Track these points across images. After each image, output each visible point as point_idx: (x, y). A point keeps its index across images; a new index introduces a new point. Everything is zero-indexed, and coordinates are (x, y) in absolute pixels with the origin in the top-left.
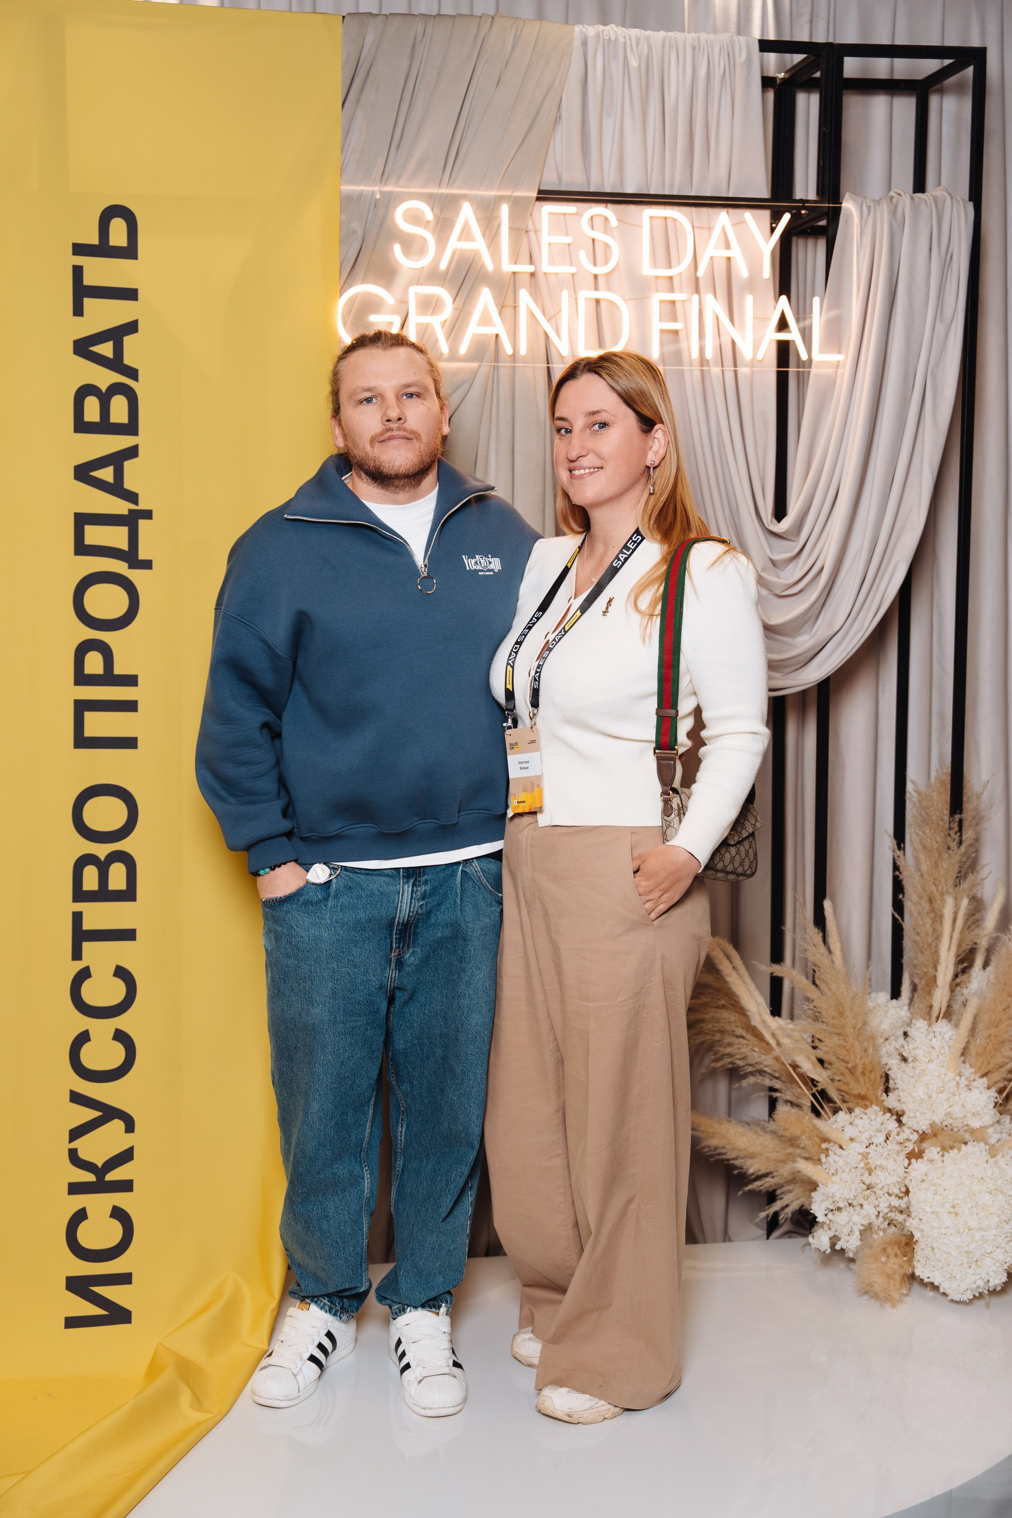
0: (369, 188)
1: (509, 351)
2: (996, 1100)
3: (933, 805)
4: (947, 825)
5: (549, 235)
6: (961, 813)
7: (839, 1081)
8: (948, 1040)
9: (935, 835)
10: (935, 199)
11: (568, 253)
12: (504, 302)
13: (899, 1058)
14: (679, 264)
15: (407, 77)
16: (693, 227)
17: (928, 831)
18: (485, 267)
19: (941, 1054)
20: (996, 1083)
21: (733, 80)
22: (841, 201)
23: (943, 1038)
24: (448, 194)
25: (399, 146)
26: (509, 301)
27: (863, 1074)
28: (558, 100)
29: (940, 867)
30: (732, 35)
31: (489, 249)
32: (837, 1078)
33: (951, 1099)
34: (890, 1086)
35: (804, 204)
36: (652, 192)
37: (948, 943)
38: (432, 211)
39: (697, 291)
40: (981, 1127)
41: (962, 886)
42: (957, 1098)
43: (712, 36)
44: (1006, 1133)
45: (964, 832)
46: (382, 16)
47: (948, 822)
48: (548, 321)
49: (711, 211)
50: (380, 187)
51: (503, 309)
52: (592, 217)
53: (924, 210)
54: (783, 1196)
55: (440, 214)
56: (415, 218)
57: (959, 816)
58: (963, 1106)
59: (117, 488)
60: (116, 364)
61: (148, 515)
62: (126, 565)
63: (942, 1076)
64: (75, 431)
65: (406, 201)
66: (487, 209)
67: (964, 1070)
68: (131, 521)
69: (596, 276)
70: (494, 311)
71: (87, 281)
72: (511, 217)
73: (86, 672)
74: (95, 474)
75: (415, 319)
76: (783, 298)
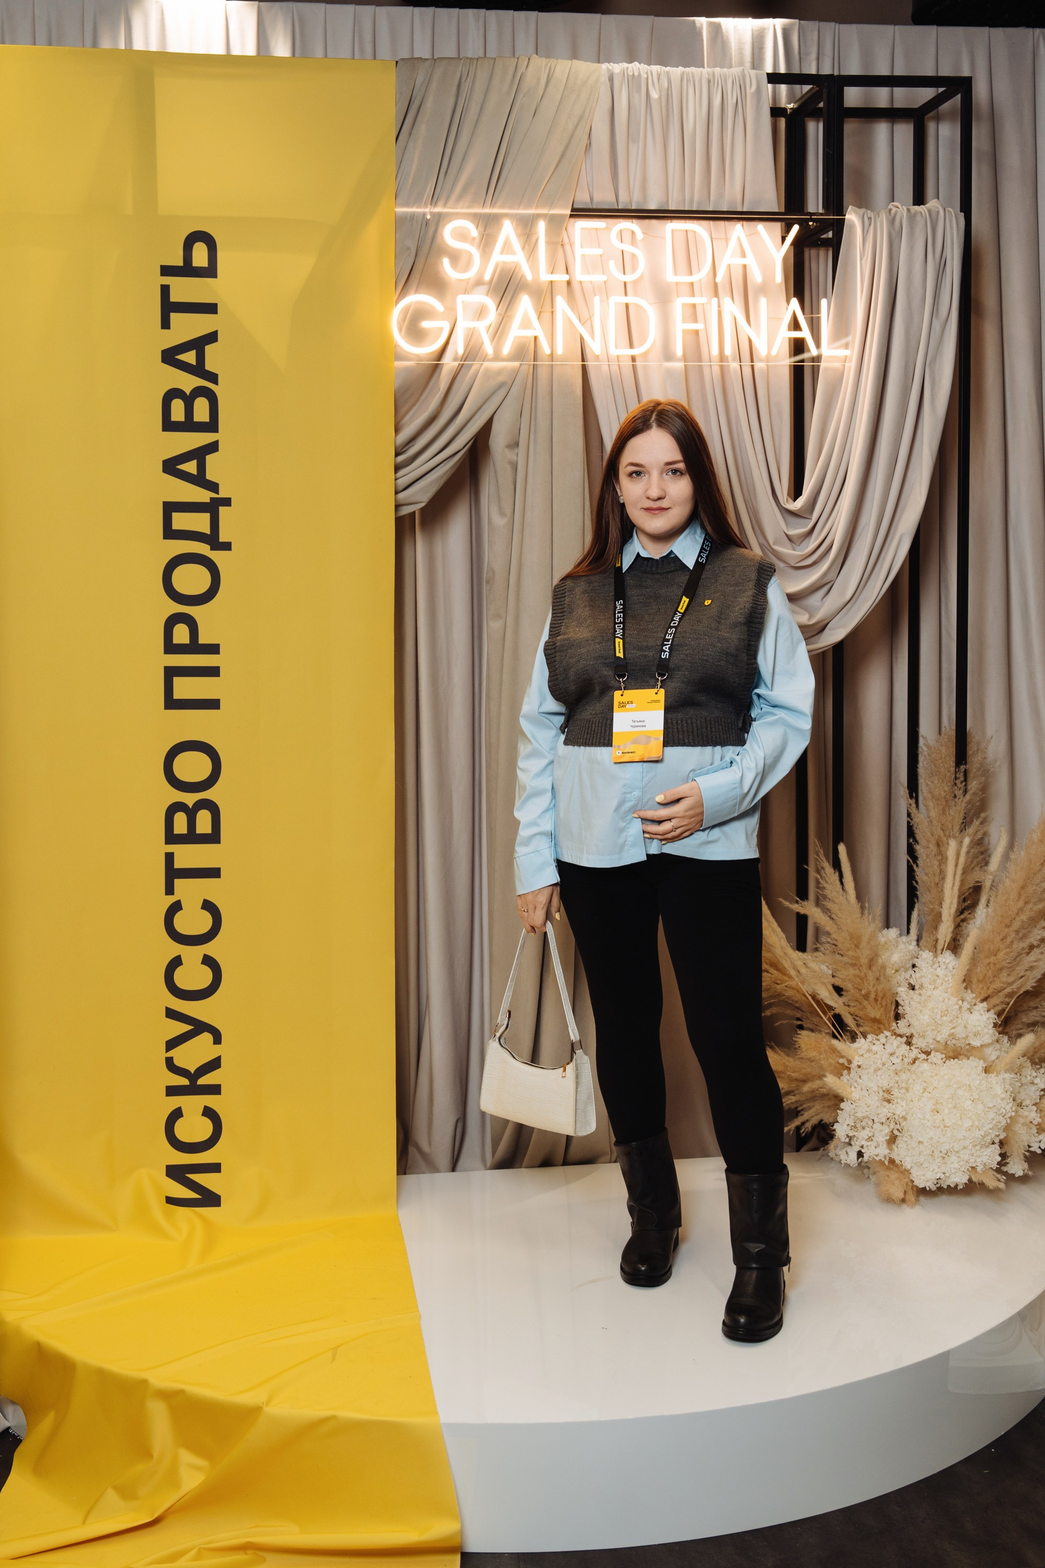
0: (421, 210)
1: (548, 351)
2: (995, 1021)
3: (941, 758)
4: (954, 776)
5: (582, 247)
6: (966, 764)
7: (854, 1006)
8: (951, 969)
9: (943, 785)
10: (930, 211)
11: (599, 264)
12: (541, 308)
13: (908, 986)
14: (699, 271)
15: (454, 112)
16: (712, 238)
17: (936, 782)
18: (525, 277)
19: (945, 982)
20: (995, 1006)
21: (744, 108)
22: (844, 214)
23: (946, 968)
24: (491, 213)
25: (446, 172)
26: (547, 307)
27: (876, 1000)
28: (588, 129)
29: (948, 814)
30: (743, 70)
31: (528, 261)
32: (852, 1004)
33: (954, 1022)
34: (899, 1012)
35: (811, 217)
36: (672, 207)
37: (952, 882)
38: (477, 229)
39: (716, 294)
40: (982, 1046)
41: (967, 831)
42: (960, 1021)
43: (725, 70)
44: (1004, 1051)
45: (969, 783)
46: (430, 60)
47: (954, 773)
48: (582, 325)
49: (727, 223)
50: (430, 209)
51: (542, 314)
52: (621, 230)
53: (920, 221)
54: (802, 1112)
55: (484, 231)
56: (462, 236)
57: (965, 767)
58: (965, 1027)
59: (200, 480)
60: (199, 370)
61: (227, 502)
62: (208, 547)
63: (946, 1001)
64: (163, 430)
65: (454, 220)
66: (526, 226)
67: (965, 995)
68: (213, 508)
69: (625, 283)
70: (533, 316)
71: (174, 298)
72: (548, 233)
73: (174, 642)
74: (181, 467)
75: (462, 325)
76: (794, 300)
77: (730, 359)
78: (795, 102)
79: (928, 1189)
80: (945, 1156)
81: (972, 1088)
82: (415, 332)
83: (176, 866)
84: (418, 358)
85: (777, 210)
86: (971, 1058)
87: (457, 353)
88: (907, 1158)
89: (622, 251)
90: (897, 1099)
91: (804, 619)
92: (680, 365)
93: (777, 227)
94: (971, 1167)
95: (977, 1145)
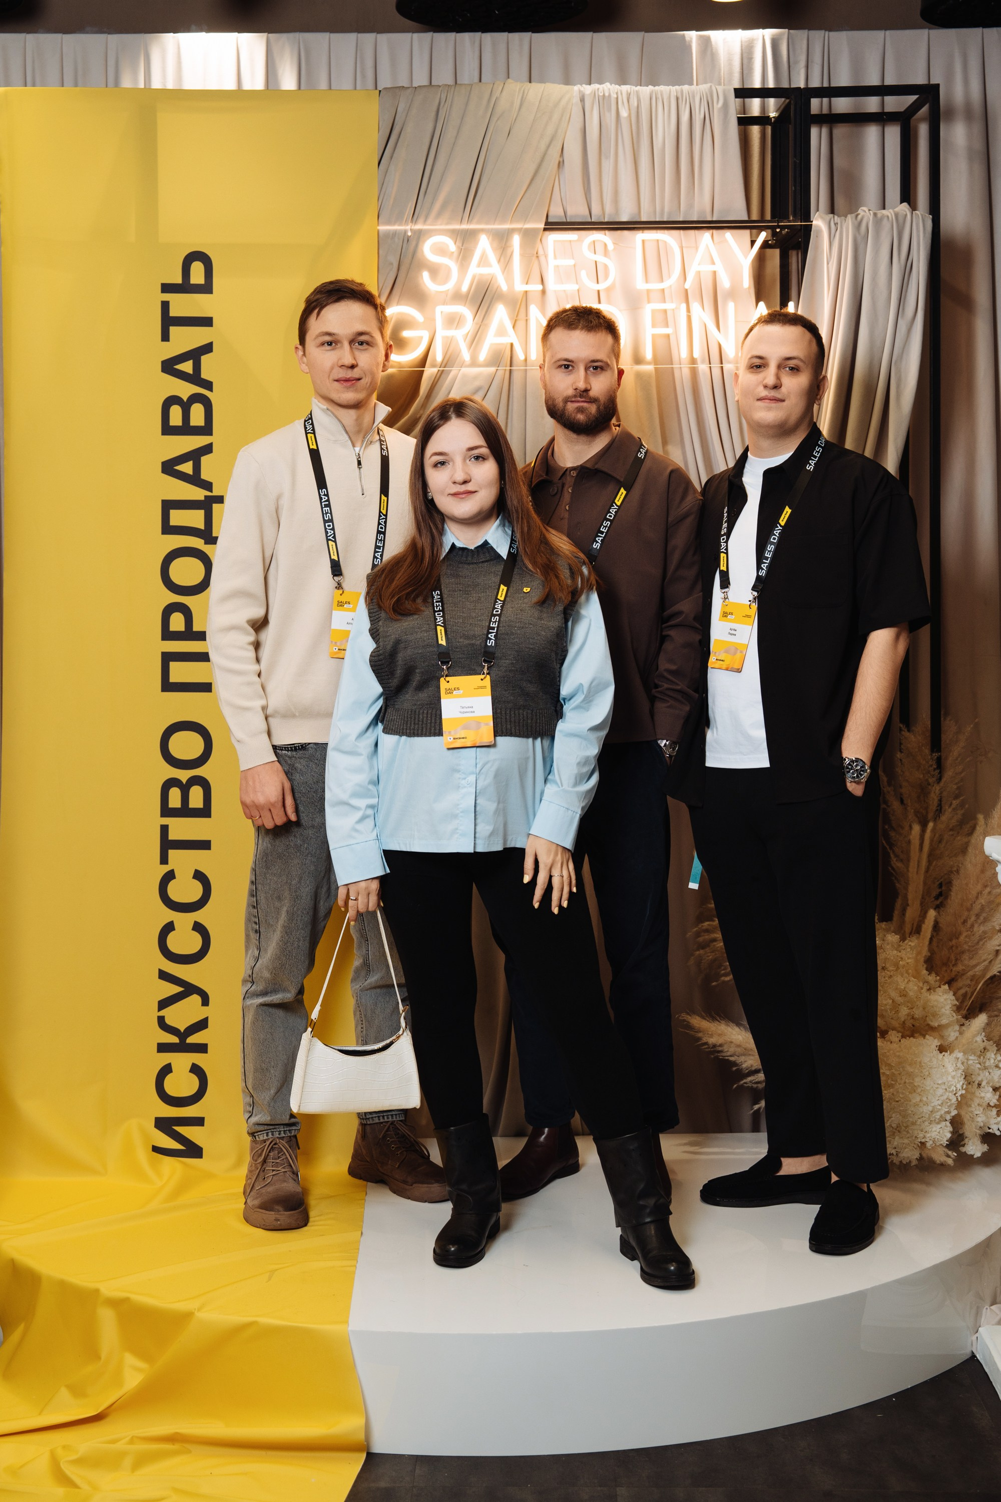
0: (402, 228)
1: (522, 358)
4: (928, 763)
5: (555, 258)
6: (941, 751)
8: (915, 951)
9: (918, 773)
10: (897, 215)
11: (573, 274)
12: (517, 317)
14: (670, 277)
15: (433, 134)
16: (682, 248)
17: (912, 770)
18: (500, 287)
19: (907, 963)
21: (712, 122)
22: (811, 220)
24: (468, 229)
25: (426, 192)
26: (522, 315)
28: (561, 146)
29: (922, 801)
30: (711, 86)
31: (503, 273)
33: (914, 1002)
35: (778, 224)
36: (644, 218)
38: (455, 244)
39: (686, 299)
42: (920, 1001)
43: (693, 87)
45: (944, 770)
46: (409, 89)
47: (929, 760)
49: (696, 232)
50: (411, 226)
51: (518, 322)
52: (594, 242)
53: (886, 222)
55: (462, 246)
56: (441, 250)
57: (938, 754)
58: (924, 1008)
59: (196, 479)
60: (195, 378)
62: (202, 541)
63: (906, 981)
64: (163, 434)
65: (433, 236)
66: (502, 240)
67: (927, 976)
68: (207, 505)
69: (599, 292)
70: (509, 325)
71: (173, 313)
72: (523, 246)
73: (171, 629)
74: (178, 468)
75: (441, 334)
76: (762, 304)
77: (699, 361)
78: (776, 112)
80: (895, 1131)
81: (923, 1065)
83: (170, 838)
84: (401, 365)
85: (746, 218)
86: (927, 1037)
87: (435, 360)
89: (596, 262)
92: (651, 369)
93: (746, 234)
94: (921, 1142)
95: (925, 1121)
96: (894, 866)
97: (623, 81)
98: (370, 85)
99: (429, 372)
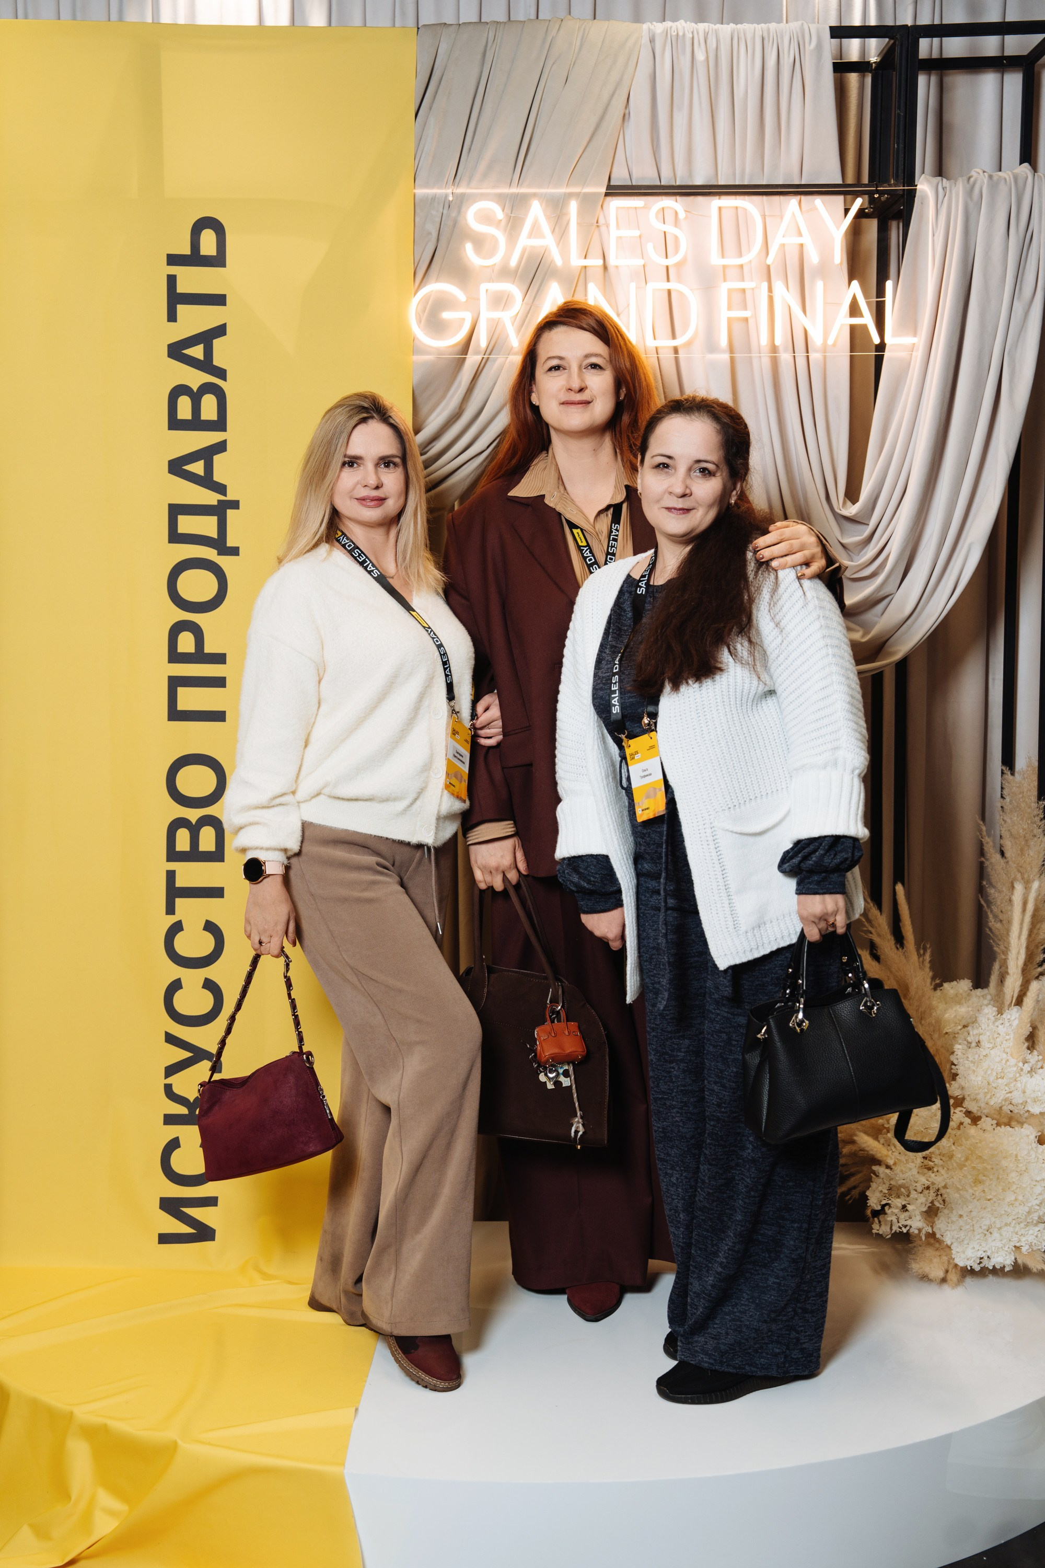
0: (443, 191)
3: (1023, 793)
4: (1034, 813)
5: (618, 227)
9: (1021, 822)
10: (1016, 178)
11: (638, 246)
14: (749, 252)
15: (478, 83)
16: (764, 217)
17: (1015, 819)
18: (555, 262)
19: (1007, 1041)
21: (803, 68)
22: (915, 184)
23: (1008, 1025)
24: (518, 194)
25: (470, 149)
28: (625, 97)
30: (802, 24)
31: (558, 245)
33: (1012, 1085)
34: (953, 1071)
35: (877, 188)
36: (722, 182)
37: (1018, 930)
38: (503, 211)
39: (768, 279)
40: (1041, 1113)
42: (1019, 1085)
43: (782, 25)
46: (454, 26)
47: (1035, 809)
49: (782, 198)
50: (453, 190)
52: (663, 208)
53: (1003, 188)
55: (511, 214)
56: (487, 218)
58: (1024, 1092)
59: (207, 481)
60: (206, 365)
61: (235, 505)
62: (215, 552)
63: (1004, 1062)
64: (169, 429)
65: (478, 201)
66: (557, 207)
67: (1029, 1057)
68: (220, 511)
69: (667, 267)
71: (181, 289)
72: (579, 213)
73: (179, 651)
74: (187, 468)
75: (486, 315)
76: (855, 283)
77: (781, 349)
78: (878, 56)
79: (969, 1268)
80: (987, 1233)
81: (1020, 1158)
82: (435, 324)
83: (178, 885)
84: (439, 352)
85: (840, 182)
86: (1024, 1126)
87: (479, 346)
88: (948, 1233)
89: (665, 232)
90: (938, 1167)
91: (857, 636)
92: (726, 357)
93: (838, 201)
94: (1015, 1246)
95: (1021, 1222)
96: (993, 929)
97: (701, 17)
98: (411, 22)
99: (472, 360)
